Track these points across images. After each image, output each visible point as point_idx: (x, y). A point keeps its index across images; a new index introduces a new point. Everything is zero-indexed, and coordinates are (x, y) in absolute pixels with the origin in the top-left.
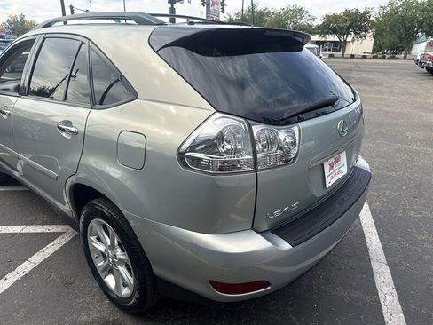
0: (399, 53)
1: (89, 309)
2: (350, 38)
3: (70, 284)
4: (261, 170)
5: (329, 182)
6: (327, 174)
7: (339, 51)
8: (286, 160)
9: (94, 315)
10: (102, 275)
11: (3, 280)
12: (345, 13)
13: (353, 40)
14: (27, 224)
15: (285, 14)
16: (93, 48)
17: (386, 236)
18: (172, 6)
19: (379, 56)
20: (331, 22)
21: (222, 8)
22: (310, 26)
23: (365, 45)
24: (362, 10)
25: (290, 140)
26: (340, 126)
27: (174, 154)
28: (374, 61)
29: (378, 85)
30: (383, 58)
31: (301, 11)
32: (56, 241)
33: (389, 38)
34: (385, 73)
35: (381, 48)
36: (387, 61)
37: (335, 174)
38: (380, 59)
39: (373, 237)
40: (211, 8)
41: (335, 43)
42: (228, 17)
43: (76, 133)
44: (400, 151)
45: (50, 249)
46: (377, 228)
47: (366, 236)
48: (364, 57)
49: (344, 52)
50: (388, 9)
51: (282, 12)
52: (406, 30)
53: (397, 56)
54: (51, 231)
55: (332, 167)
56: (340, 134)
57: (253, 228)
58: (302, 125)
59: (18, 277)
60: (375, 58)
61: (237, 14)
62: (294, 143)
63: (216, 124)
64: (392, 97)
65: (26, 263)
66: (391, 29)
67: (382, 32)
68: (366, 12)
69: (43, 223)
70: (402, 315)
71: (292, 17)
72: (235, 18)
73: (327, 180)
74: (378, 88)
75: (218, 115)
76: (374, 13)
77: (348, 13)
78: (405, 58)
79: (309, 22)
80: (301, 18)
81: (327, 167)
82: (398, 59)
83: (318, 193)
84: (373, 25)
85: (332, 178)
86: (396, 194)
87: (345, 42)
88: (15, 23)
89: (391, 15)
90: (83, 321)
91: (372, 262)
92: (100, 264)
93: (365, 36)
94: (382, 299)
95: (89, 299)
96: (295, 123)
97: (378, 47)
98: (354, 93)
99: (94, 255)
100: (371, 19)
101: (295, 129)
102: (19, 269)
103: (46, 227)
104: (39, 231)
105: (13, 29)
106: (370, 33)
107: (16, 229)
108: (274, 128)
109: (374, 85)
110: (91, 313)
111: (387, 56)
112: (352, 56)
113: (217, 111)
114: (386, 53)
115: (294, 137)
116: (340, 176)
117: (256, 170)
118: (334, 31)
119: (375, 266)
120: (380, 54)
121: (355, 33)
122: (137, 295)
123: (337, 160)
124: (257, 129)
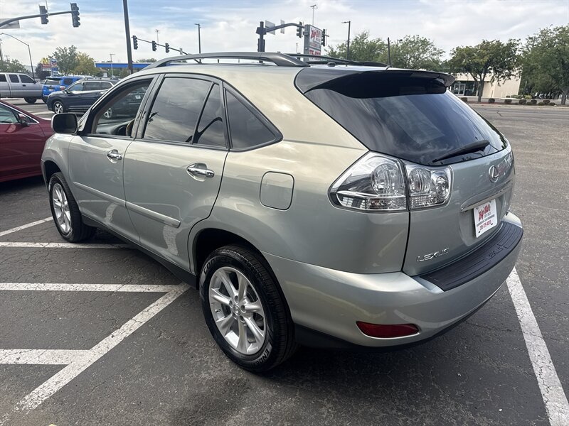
0: (555, 96)
1: (209, 368)
2: (488, 78)
3: (184, 343)
4: (414, 210)
5: (480, 232)
6: (477, 222)
7: (474, 94)
8: (440, 201)
9: (215, 374)
10: (222, 332)
11: (110, 336)
12: (482, 46)
13: (493, 80)
14: (123, 283)
15: (403, 47)
16: (228, 89)
17: (540, 309)
18: (262, 37)
19: (528, 101)
20: (463, 57)
21: (324, 40)
22: (437, 62)
23: (509, 86)
24: (505, 42)
25: (442, 181)
26: (491, 172)
27: (325, 192)
28: (522, 107)
29: (527, 137)
30: (534, 103)
31: (424, 43)
32: (159, 301)
33: (541, 79)
34: (537, 122)
35: (530, 89)
36: (538, 108)
37: (485, 224)
38: (529, 104)
39: (525, 310)
40: (311, 40)
41: (469, 83)
42: (330, 50)
43: (211, 175)
44: (557, 216)
45: (155, 309)
46: (530, 300)
47: (517, 308)
48: (508, 102)
49: (480, 95)
50: (540, 40)
51: (400, 45)
52: (564, 68)
53: (552, 101)
54: (151, 291)
55: (481, 216)
56: (491, 180)
57: (402, 271)
58: (454, 167)
59: (125, 335)
60: (522, 103)
61: (341, 47)
62: (446, 185)
63: (369, 164)
64: (545, 153)
65: (130, 322)
66: (544, 66)
67: (531, 71)
68: (511, 45)
69: (140, 283)
70: (561, 388)
71: (413, 51)
72: (338, 51)
73: (477, 229)
74: (528, 141)
75: (372, 154)
76: (520, 46)
77: (486, 46)
78: (563, 103)
79: (435, 57)
80: (424, 52)
81: (477, 216)
82: (553, 104)
83: (469, 242)
84: (519, 61)
85: (482, 227)
86: (552, 265)
87: (482, 82)
88: (64, 56)
89: (544, 48)
90: (204, 379)
91: (524, 334)
92: (220, 319)
93: (509, 75)
94: (537, 372)
95: (207, 358)
96: (447, 165)
97: (526, 89)
98: (503, 140)
99: (214, 309)
100: (517, 53)
101: (448, 171)
102: (124, 327)
103: (144, 286)
104: (138, 290)
105: (60, 64)
106: (516, 72)
107: (112, 288)
108: (427, 169)
109: (522, 137)
110: (212, 372)
111: (539, 101)
112: (492, 101)
113: (370, 150)
114: (538, 97)
115: (446, 178)
116: (489, 227)
117: (409, 209)
118: (468, 69)
119: (528, 339)
120: (529, 98)
121: (496, 71)
122: (269, 347)
123: (487, 209)
124: (410, 168)
